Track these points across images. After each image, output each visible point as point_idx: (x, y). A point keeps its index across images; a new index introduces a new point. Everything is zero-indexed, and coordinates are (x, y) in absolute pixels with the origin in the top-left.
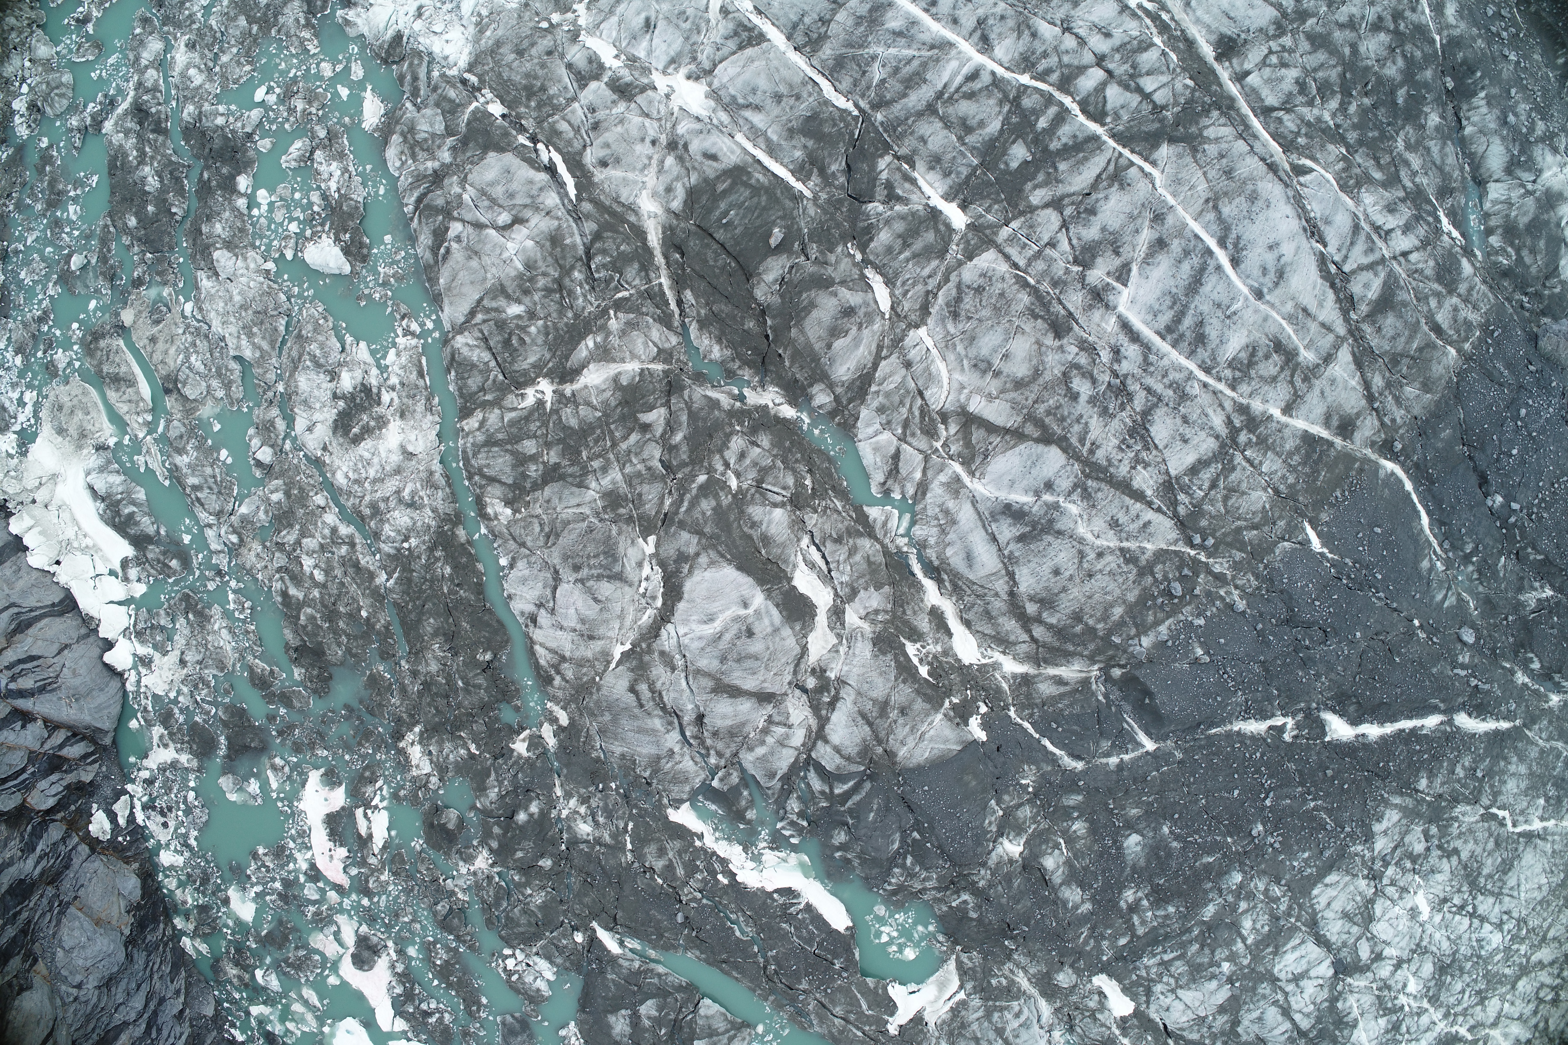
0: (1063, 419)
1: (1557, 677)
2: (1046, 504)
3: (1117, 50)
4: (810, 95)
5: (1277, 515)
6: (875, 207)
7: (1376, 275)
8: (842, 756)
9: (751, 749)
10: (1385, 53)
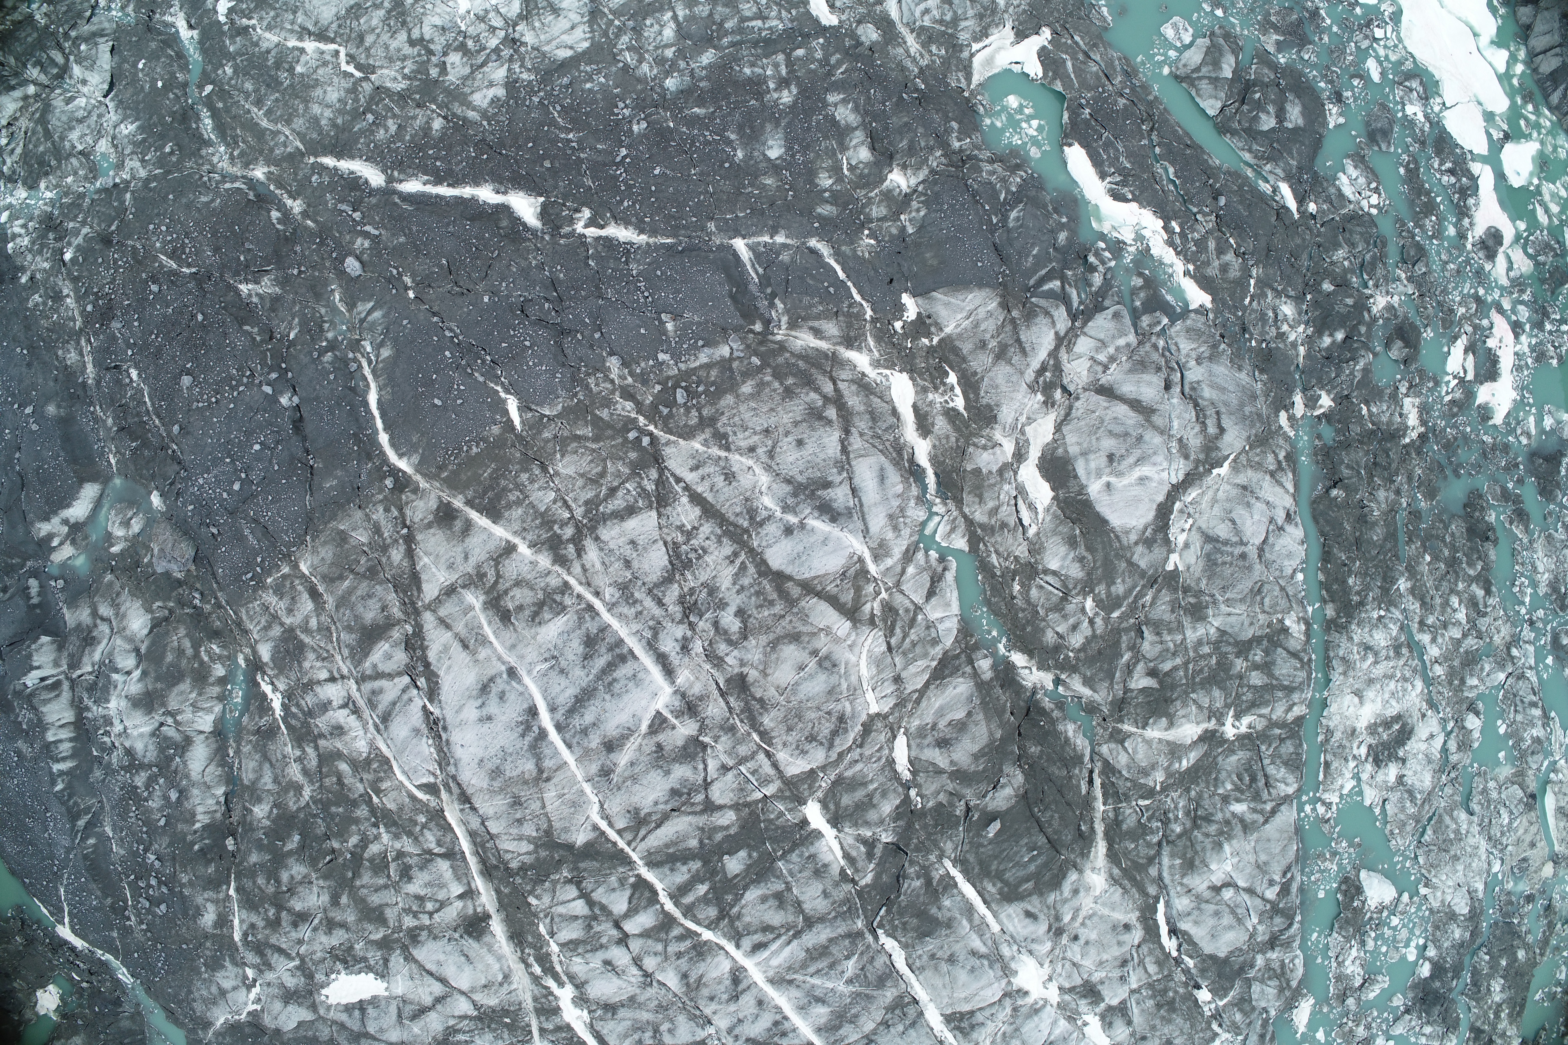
0: (758, 593)
1: (251, 196)
2: (796, 514)
3: (602, 946)
4: (920, 957)
5: (550, 445)
6: (887, 837)
7: (375, 666)
8: (1052, 317)
9: (1128, 345)
10: (300, 889)
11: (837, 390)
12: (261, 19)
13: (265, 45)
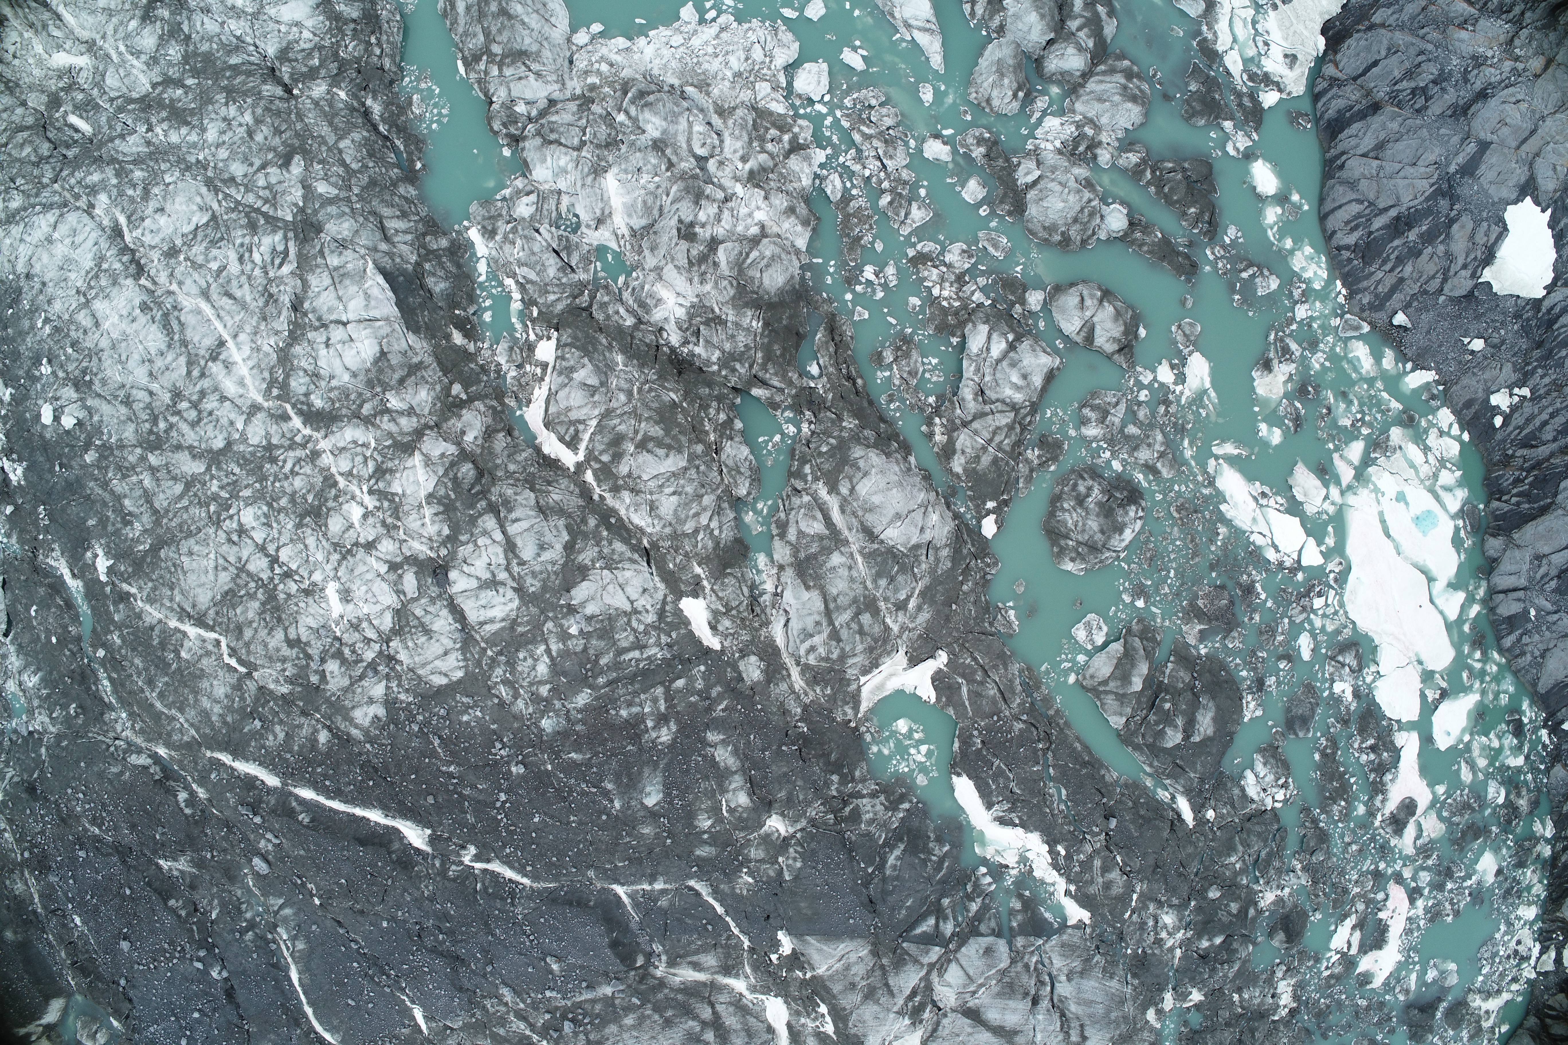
1: (159, 775)
11: (715, 1013)
12: (140, 588)
13: (148, 620)
